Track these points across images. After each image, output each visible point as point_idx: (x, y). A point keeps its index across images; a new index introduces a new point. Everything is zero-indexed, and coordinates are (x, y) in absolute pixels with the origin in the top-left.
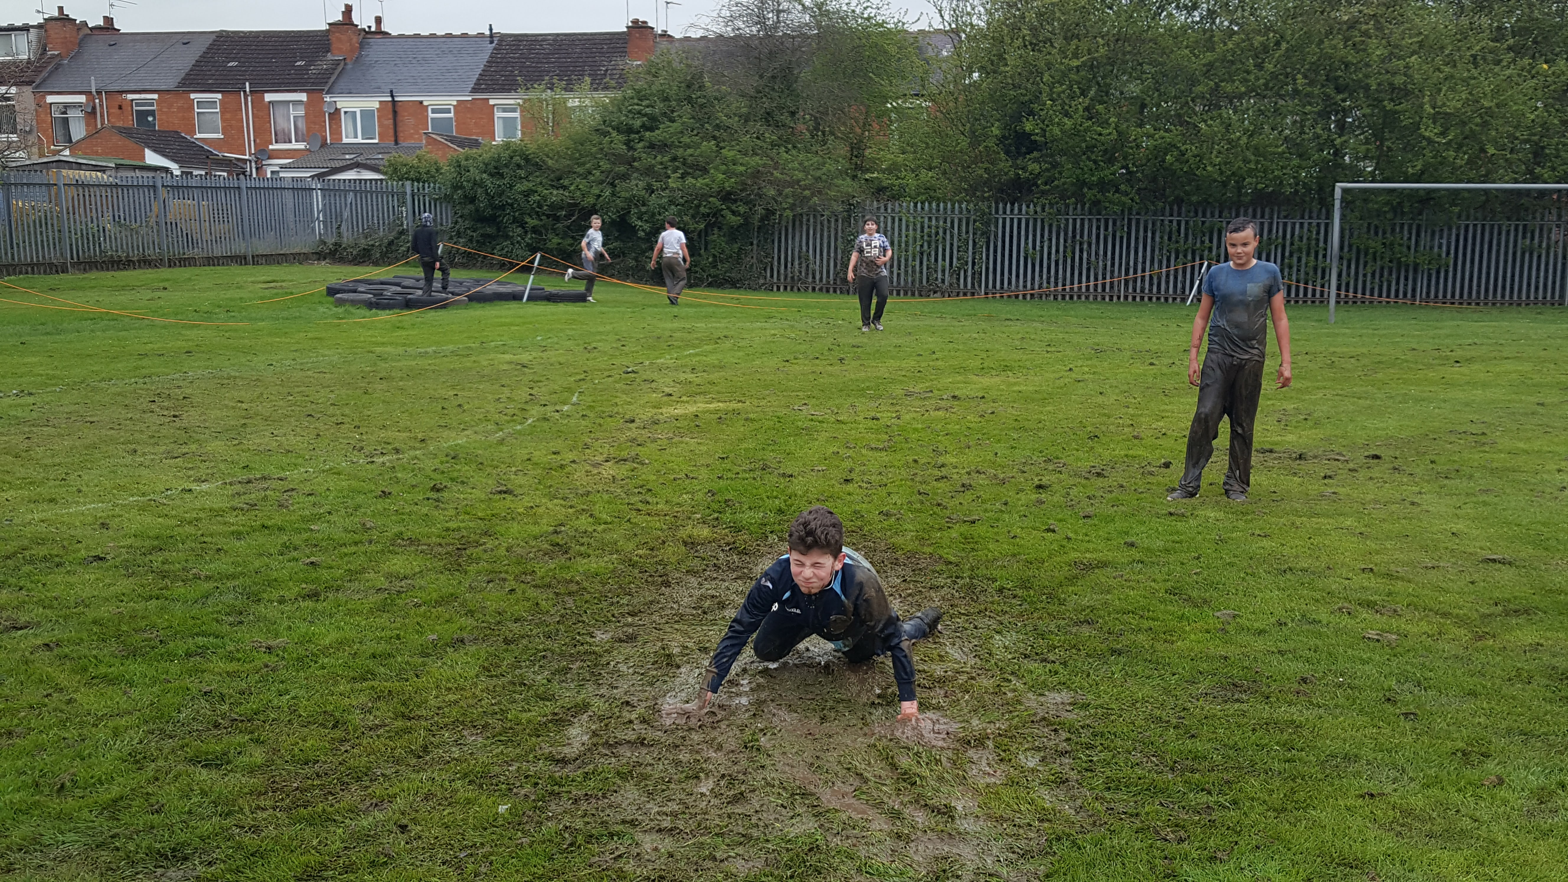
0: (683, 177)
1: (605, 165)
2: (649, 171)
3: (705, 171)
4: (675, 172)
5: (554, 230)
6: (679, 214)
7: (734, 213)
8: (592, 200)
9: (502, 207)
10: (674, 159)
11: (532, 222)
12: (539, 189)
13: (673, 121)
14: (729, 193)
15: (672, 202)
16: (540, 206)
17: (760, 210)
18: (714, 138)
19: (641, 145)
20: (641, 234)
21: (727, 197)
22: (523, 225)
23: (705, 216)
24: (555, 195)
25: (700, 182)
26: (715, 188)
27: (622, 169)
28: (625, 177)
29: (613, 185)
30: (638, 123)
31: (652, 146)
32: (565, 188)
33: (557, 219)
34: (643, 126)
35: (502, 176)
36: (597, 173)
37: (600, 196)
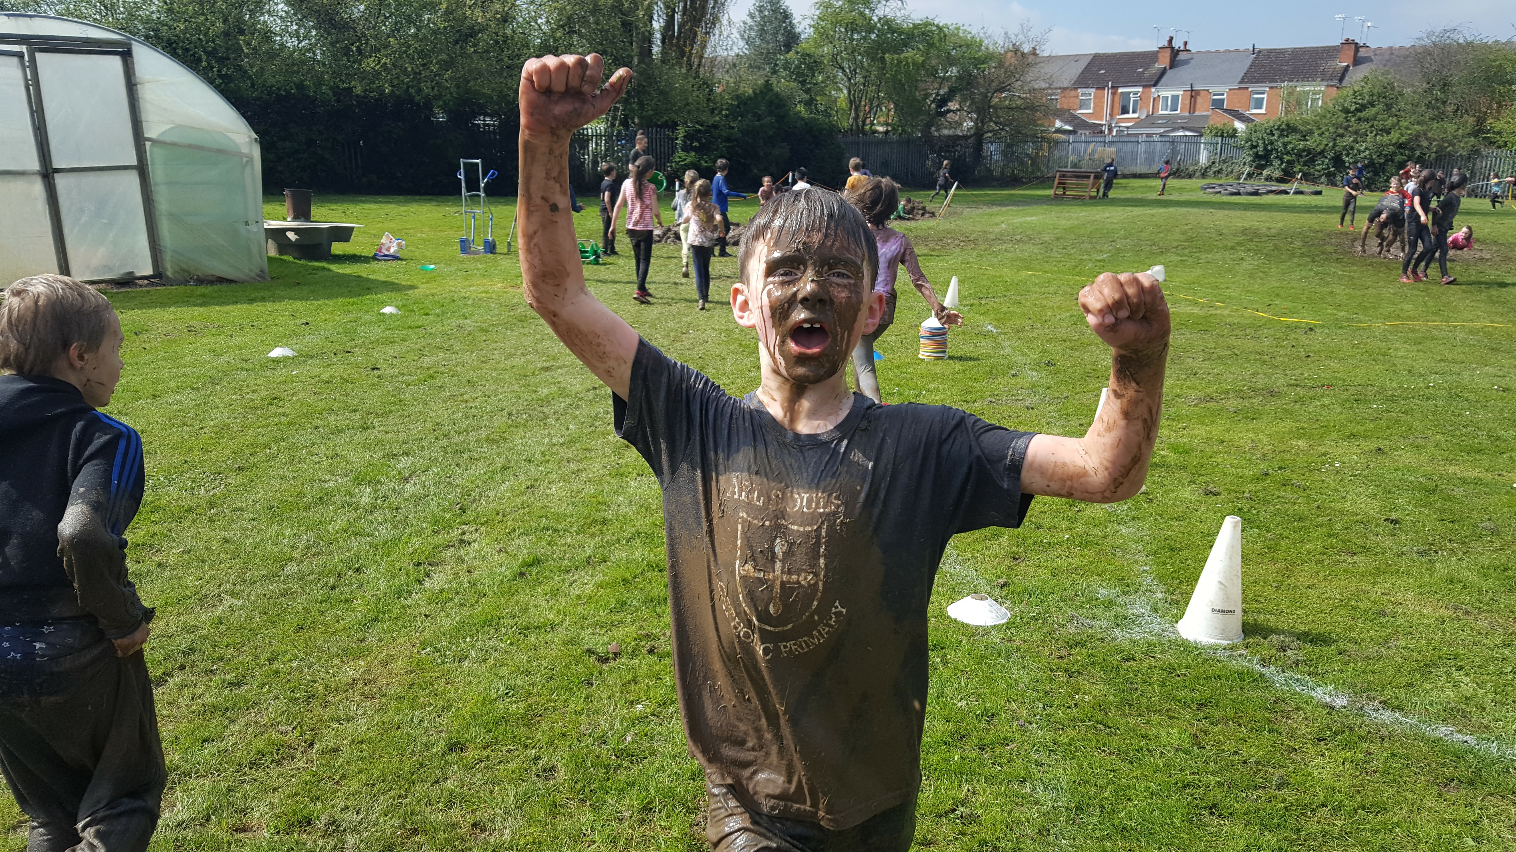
0: (1376, 135)
1: (1332, 129)
2: (1356, 132)
3: (1389, 133)
4: (1371, 133)
5: (1299, 162)
6: (1370, 155)
7: (1402, 154)
8: (1322, 147)
9: (1272, 150)
10: (1372, 126)
11: (1286, 158)
12: (1294, 141)
13: (1373, 106)
14: (1401, 144)
15: (1366, 148)
16: (1293, 150)
17: (1418, 153)
18: (1396, 116)
19: (1353, 119)
20: (1347, 164)
21: (1400, 146)
22: (1281, 160)
23: (1386, 155)
24: (1301, 145)
25: (1386, 139)
26: (1393, 141)
27: (1341, 131)
28: (1342, 136)
29: (1335, 140)
30: (1353, 108)
31: (1360, 119)
32: (1307, 140)
33: (1301, 156)
34: (1356, 109)
35: (1274, 135)
36: (1327, 133)
37: (1327, 145)
